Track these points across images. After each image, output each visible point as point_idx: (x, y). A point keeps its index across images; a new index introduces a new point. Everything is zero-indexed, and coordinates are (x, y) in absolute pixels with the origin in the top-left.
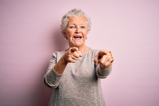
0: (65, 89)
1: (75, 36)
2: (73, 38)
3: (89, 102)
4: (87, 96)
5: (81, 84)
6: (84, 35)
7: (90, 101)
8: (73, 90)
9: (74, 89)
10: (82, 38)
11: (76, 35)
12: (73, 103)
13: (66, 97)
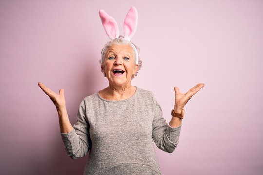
0: (112, 152)
1: (114, 70)
2: (112, 73)
3: (145, 166)
4: (143, 157)
5: (133, 142)
6: (127, 69)
7: (146, 164)
8: (123, 152)
9: (124, 150)
10: (125, 74)
11: (116, 68)
12: (125, 169)
13: (115, 163)
